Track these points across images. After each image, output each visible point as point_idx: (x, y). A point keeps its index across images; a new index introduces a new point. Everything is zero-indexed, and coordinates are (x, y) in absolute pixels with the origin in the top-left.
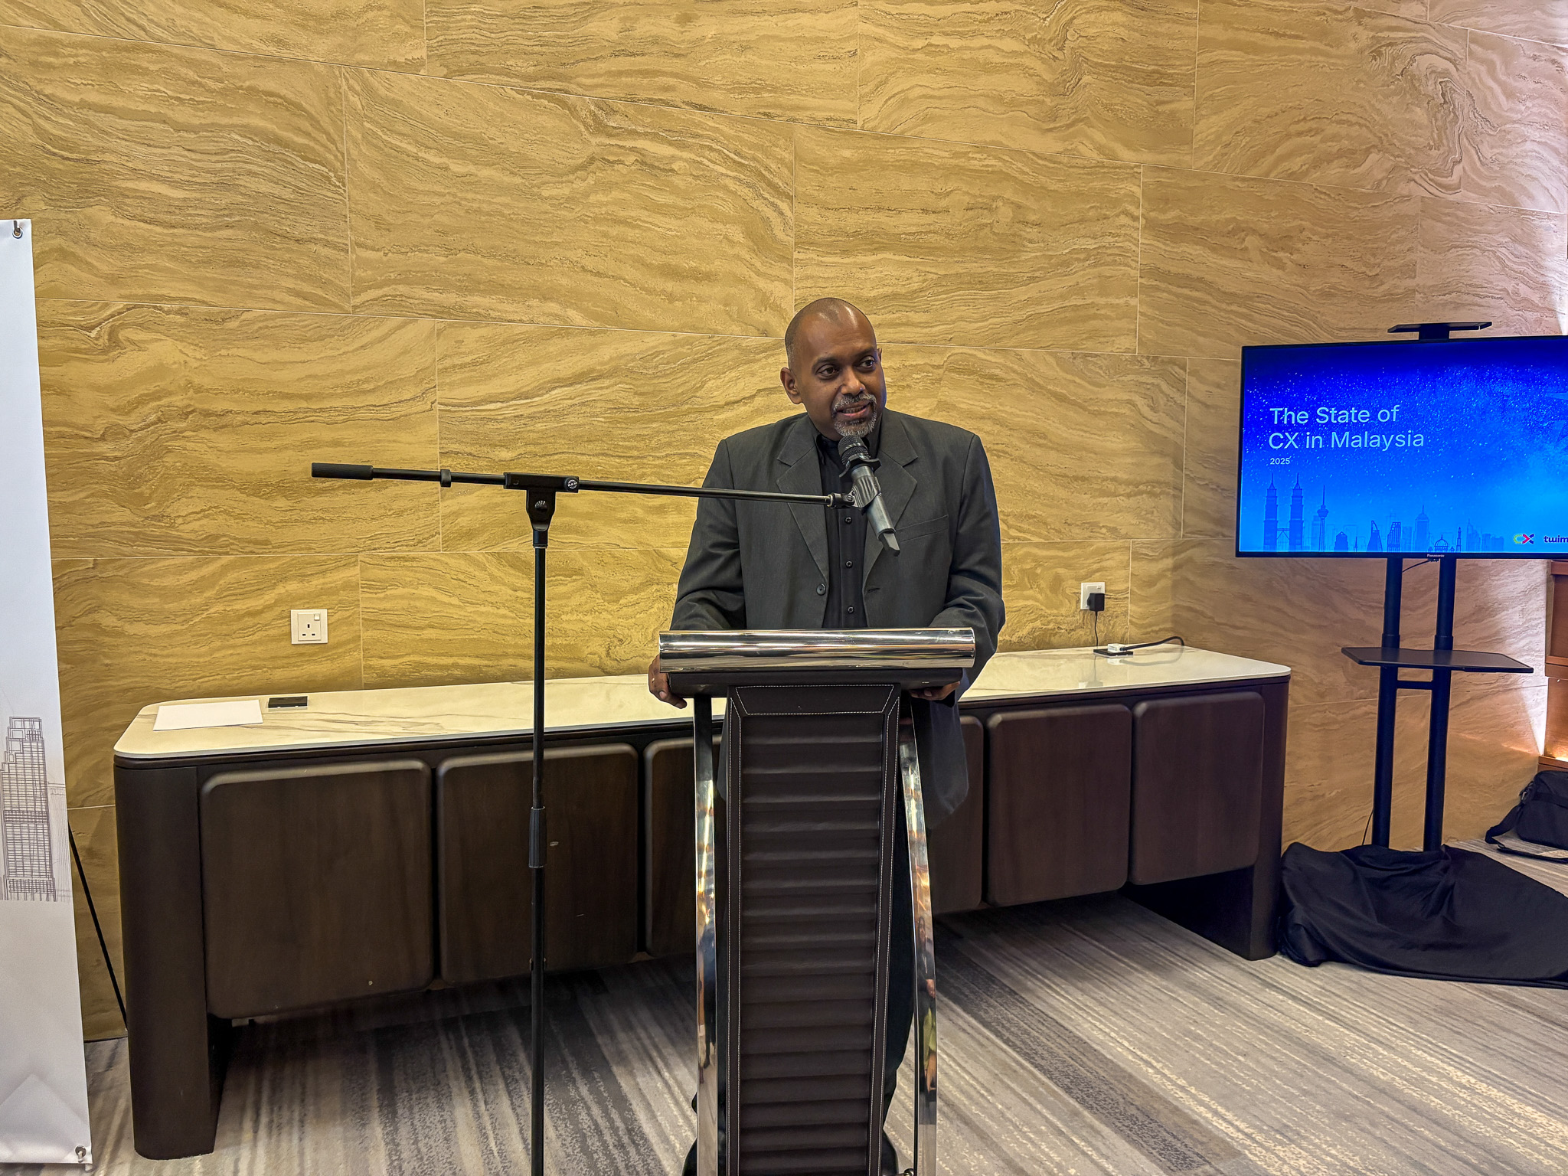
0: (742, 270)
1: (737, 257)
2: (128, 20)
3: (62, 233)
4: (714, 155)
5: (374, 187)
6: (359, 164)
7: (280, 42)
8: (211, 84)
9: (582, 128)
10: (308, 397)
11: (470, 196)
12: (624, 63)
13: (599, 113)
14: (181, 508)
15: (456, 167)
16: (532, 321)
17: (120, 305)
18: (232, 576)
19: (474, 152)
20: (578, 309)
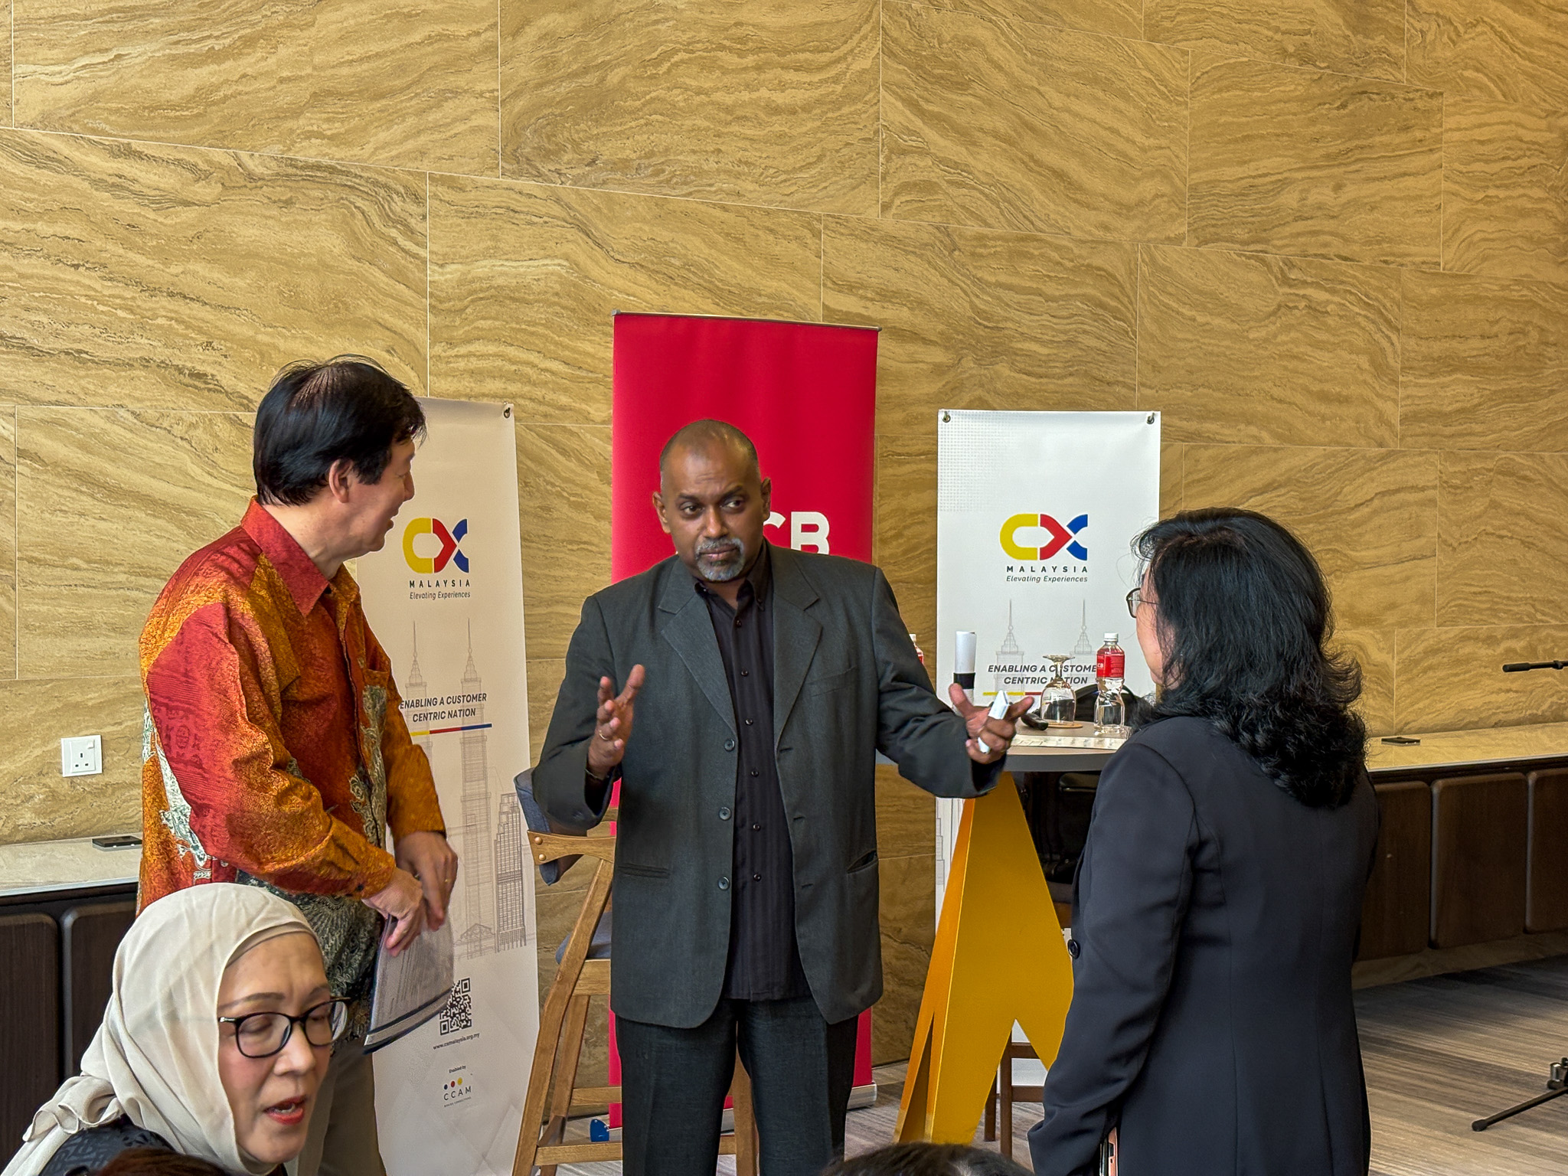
0: (1367, 393)
1: (1365, 382)
2: (1025, 216)
3: (982, 386)
4: (1352, 298)
5: (1153, 337)
6: (1145, 320)
7: (1106, 228)
8: (1069, 264)
9: (1274, 281)
11: (1207, 341)
12: (1300, 226)
13: (1285, 268)
15: (1200, 318)
16: (1240, 442)
19: (1209, 305)
20: (1268, 431)
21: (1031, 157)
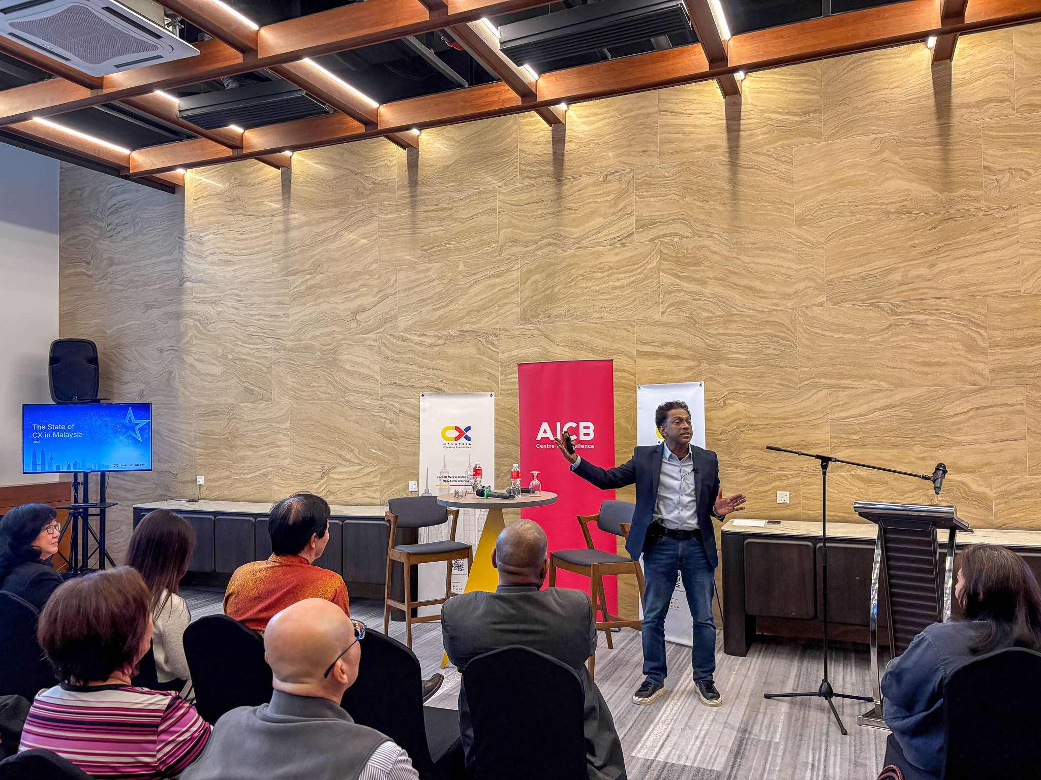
0: (960, 360)
1: (959, 355)
2: (732, 307)
3: (711, 373)
4: (947, 316)
5: (807, 346)
6: (802, 340)
7: (776, 305)
8: (755, 322)
9: (886, 315)
10: (783, 419)
11: (841, 345)
12: (904, 288)
13: (893, 308)
14: (743, 456)
15: (836, 336)
16: (866, 388)
17: (727, 393)
18: (758, 479)
19: (843, 330)
20: (885, 381)
21: (734, 284)
